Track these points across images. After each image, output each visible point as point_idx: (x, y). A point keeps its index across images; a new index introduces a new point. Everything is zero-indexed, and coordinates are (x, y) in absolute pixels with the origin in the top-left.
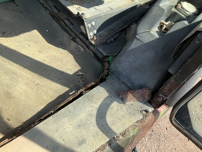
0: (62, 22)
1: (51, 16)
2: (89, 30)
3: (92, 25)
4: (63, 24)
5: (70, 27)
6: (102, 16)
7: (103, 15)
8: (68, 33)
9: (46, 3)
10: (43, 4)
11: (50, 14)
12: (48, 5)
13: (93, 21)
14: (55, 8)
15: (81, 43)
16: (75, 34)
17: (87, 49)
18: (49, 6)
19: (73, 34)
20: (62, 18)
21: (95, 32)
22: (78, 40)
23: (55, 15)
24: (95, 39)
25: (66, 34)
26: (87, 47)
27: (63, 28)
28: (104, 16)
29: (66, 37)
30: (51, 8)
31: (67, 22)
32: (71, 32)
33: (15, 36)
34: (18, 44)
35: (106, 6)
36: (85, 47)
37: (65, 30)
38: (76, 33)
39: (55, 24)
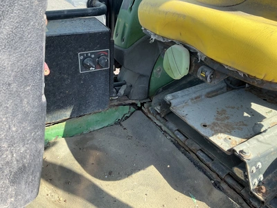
0: (192, 154)
1: (174, 143)
2: (252, 176)
3: (257, 168)
4: (195, 157)
5: (208, 163)
6: (271, 152)
7: (272, 149)
8: (205, 173)
9: (165, 125)
10: (160, 127)
11: (172, 141)
12: (168, 128)
13: (259, 161)
14: (179, 134)
15: (230, 191)
16: (218, 176)
17: (245, 204)
18: (171, 130)
19: (214, 176)
20: (192, 148)
21: (261, 177)
22: (224, 186)
23: (181, 143)
24: (264, 191)
25: (201, 174)
26: (245, 200)
27: (196, 165)
28: (274, 151)
29: (201, 180)
30: (173, 133)
31: (201, 155)
32: (211, 172)
33: (125, 178)
34: (130, 192)
35: (273, 134)
36: (241, 200)
37: (200, 168)
38: (220, 173)
39: (182, 157)
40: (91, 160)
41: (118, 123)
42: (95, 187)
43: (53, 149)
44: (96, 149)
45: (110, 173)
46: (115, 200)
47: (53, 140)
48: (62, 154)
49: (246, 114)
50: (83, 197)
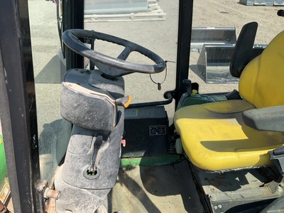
40: (149, 182)
41: (172, 164)
42: (145, 195)
43: (133, 171)
44: (154, 176)
45: (156, 192)
46: (153, 205)
47: (134, 165)
48: (135, 174)
49: (237, 179)
50: (138, 198)
